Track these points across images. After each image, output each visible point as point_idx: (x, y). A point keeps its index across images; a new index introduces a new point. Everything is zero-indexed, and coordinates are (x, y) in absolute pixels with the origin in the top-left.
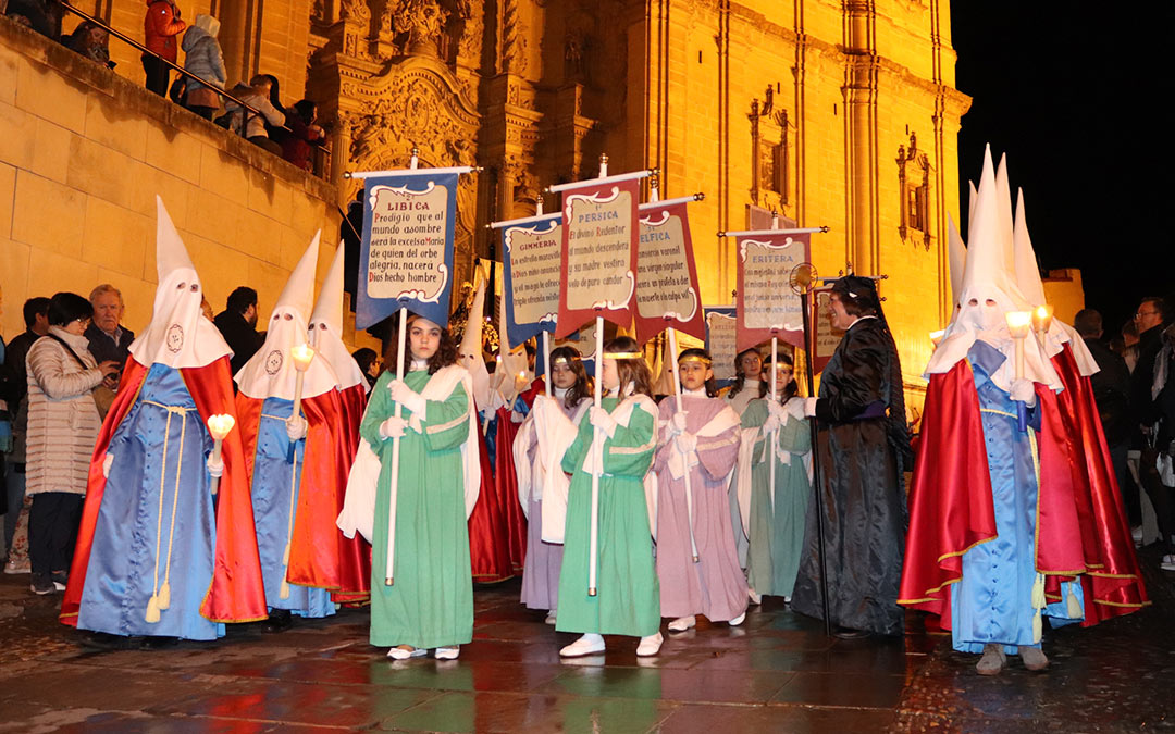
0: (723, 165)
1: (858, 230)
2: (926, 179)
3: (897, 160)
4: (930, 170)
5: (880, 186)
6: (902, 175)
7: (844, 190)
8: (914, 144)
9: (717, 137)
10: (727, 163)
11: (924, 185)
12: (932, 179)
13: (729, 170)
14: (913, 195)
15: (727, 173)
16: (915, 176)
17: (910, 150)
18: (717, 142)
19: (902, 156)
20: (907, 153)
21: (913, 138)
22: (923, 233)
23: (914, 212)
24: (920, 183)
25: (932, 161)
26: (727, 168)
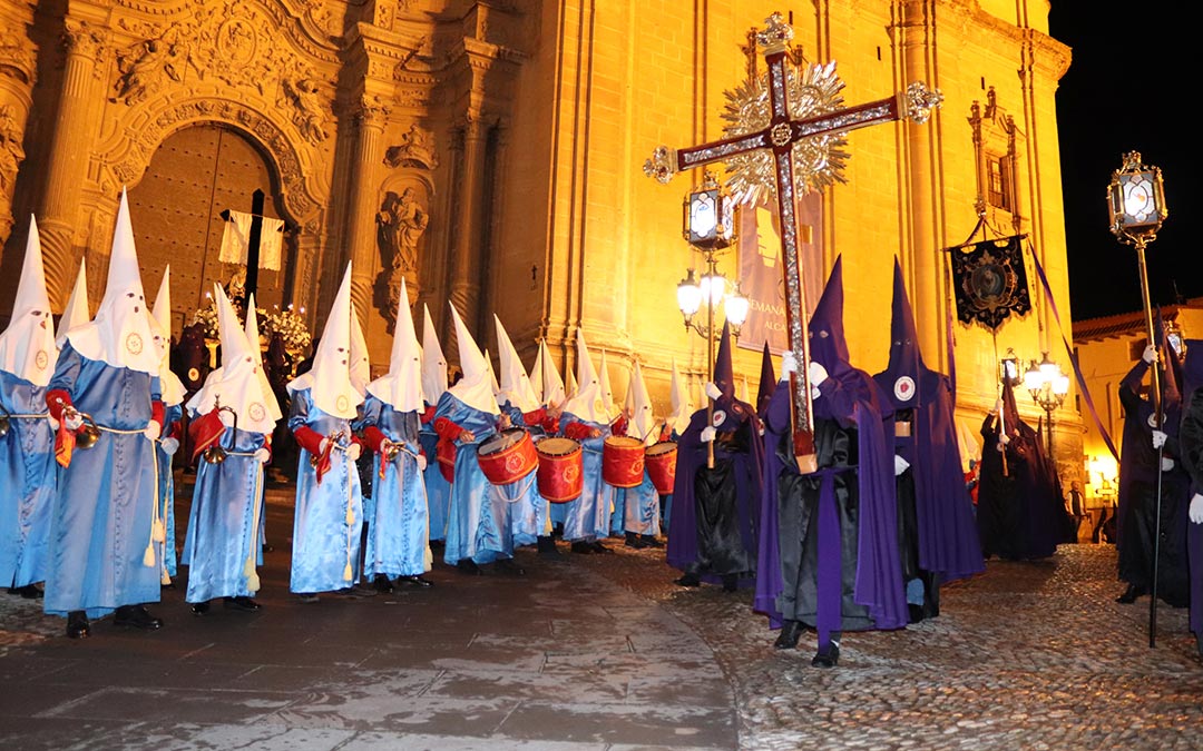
0: (700, 107)
1: (916, 206)
2: (1012, 146)
3: (969, 120)
4: (1017, 134)
5: (944, 149)
6: (977, 138)
7: (895, 156)
8: (993, 101)
9: (691, 71)
10: (705, 104)
11: (1009, 153)
12: (1021, 147)
13: (708, 114)
14: (996, 167)
15: (705, 118)
16: (996, 143)
17: (988, 108)
18: (691, 78)
19: (976, 114)
20: (983, 110)
21: (992, 94)
22: (1011, 214)
23: (997, 188)
24: (1004, 151)
25: (1019, 122)
26: (705, 111)
